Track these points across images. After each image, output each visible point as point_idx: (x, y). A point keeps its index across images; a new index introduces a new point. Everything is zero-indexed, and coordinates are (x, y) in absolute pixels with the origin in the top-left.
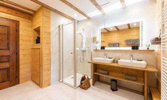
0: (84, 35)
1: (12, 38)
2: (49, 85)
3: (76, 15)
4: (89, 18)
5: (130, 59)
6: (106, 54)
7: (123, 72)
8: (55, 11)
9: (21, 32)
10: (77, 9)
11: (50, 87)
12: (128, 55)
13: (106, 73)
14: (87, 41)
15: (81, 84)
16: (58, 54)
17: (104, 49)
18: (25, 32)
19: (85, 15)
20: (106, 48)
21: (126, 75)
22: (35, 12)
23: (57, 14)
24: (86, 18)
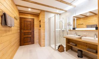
0: (63, 21)
1: (32, 25)
2: (44, 46)
3: (58, 11)
4: (66, 11)
5: (94, 37)
6: (76, 33)
7: (86, 46)
8: (47, 11)
9: (35, 23)
10: (57, 8)
11: (44, 47)
12: (93, 34)
13: (74, 44)
14: (65, 25)
15: (58, 48)
16: (49, 32)
17: (75, 29)
18: (36, 23)
19: (62, 10)
20: (76, 29)
21: (89, 48)
22: (39, 14)
23: (48, 13)
24: (64, 11)
